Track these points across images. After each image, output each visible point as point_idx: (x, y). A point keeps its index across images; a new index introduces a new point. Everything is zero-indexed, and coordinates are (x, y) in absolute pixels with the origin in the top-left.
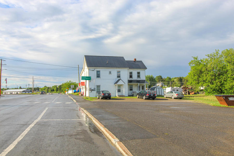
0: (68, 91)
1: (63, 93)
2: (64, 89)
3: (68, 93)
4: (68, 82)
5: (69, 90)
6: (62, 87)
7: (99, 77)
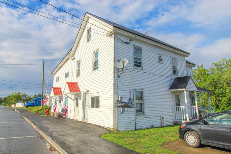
0: (15, 104)
1: (7, 106)
2: (10, 101)
3: (15, 106)
4: (16, 93)
5: (17, 102)
6: (7, 98)
7: (139, 66)
